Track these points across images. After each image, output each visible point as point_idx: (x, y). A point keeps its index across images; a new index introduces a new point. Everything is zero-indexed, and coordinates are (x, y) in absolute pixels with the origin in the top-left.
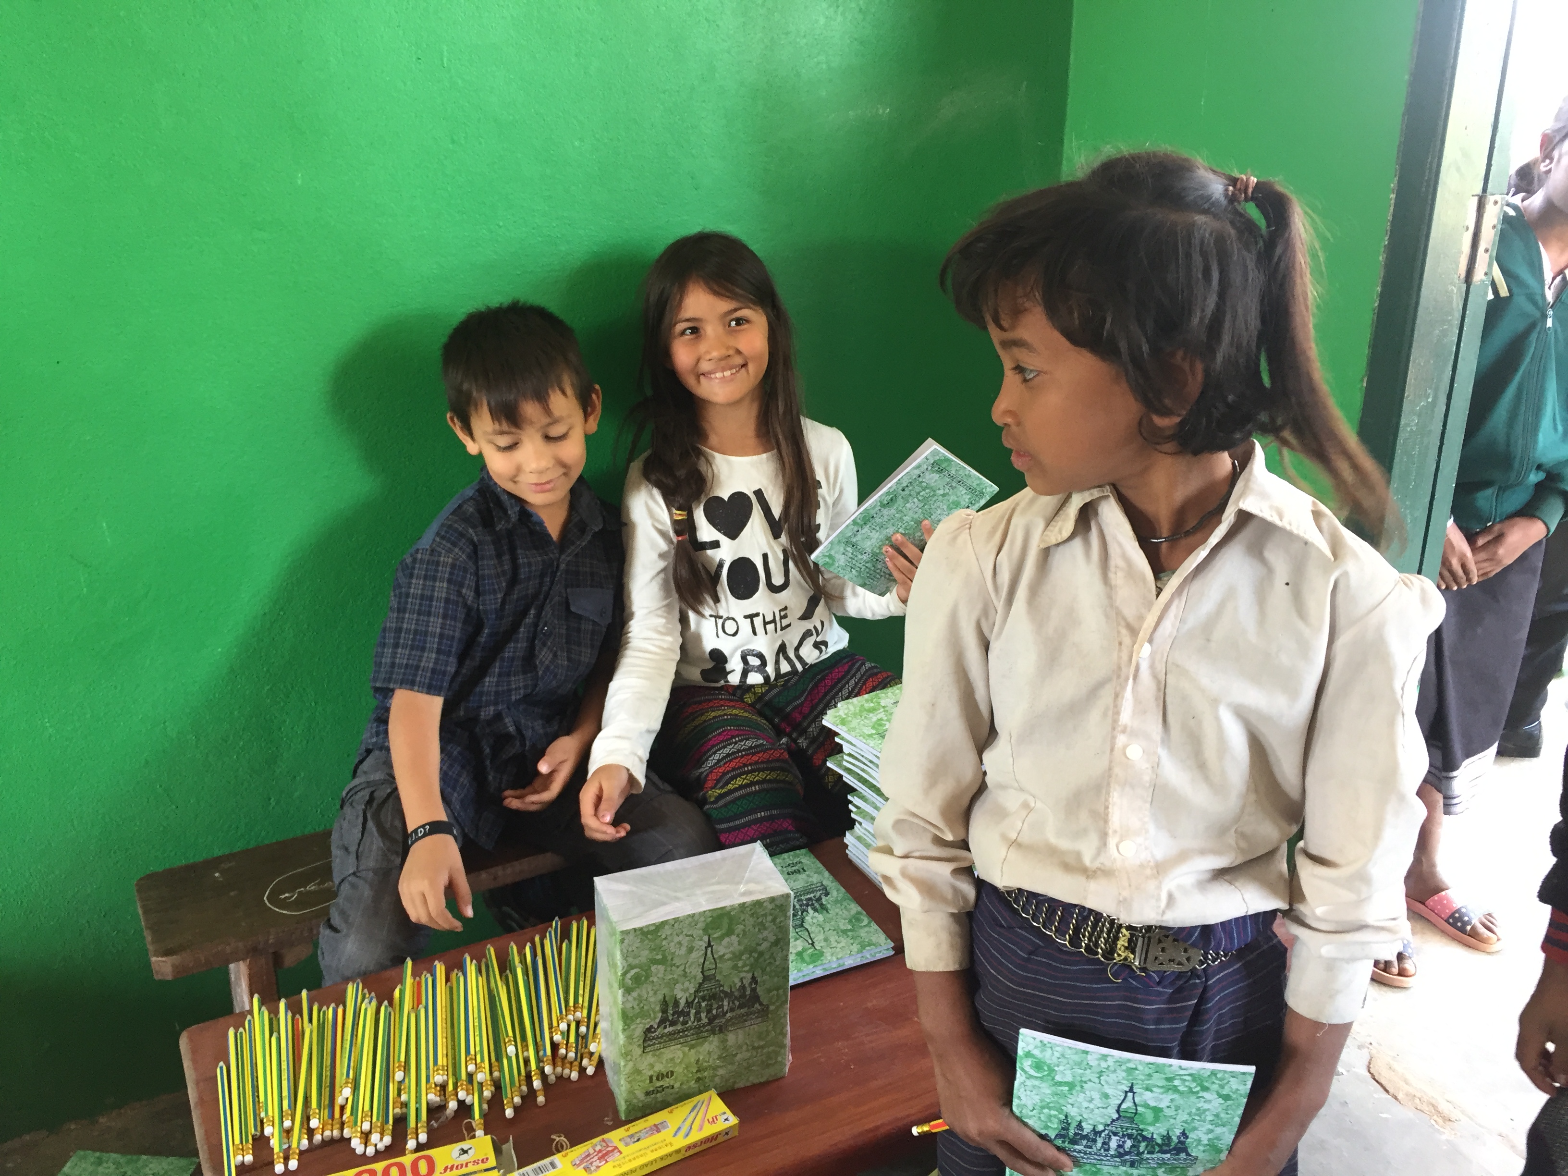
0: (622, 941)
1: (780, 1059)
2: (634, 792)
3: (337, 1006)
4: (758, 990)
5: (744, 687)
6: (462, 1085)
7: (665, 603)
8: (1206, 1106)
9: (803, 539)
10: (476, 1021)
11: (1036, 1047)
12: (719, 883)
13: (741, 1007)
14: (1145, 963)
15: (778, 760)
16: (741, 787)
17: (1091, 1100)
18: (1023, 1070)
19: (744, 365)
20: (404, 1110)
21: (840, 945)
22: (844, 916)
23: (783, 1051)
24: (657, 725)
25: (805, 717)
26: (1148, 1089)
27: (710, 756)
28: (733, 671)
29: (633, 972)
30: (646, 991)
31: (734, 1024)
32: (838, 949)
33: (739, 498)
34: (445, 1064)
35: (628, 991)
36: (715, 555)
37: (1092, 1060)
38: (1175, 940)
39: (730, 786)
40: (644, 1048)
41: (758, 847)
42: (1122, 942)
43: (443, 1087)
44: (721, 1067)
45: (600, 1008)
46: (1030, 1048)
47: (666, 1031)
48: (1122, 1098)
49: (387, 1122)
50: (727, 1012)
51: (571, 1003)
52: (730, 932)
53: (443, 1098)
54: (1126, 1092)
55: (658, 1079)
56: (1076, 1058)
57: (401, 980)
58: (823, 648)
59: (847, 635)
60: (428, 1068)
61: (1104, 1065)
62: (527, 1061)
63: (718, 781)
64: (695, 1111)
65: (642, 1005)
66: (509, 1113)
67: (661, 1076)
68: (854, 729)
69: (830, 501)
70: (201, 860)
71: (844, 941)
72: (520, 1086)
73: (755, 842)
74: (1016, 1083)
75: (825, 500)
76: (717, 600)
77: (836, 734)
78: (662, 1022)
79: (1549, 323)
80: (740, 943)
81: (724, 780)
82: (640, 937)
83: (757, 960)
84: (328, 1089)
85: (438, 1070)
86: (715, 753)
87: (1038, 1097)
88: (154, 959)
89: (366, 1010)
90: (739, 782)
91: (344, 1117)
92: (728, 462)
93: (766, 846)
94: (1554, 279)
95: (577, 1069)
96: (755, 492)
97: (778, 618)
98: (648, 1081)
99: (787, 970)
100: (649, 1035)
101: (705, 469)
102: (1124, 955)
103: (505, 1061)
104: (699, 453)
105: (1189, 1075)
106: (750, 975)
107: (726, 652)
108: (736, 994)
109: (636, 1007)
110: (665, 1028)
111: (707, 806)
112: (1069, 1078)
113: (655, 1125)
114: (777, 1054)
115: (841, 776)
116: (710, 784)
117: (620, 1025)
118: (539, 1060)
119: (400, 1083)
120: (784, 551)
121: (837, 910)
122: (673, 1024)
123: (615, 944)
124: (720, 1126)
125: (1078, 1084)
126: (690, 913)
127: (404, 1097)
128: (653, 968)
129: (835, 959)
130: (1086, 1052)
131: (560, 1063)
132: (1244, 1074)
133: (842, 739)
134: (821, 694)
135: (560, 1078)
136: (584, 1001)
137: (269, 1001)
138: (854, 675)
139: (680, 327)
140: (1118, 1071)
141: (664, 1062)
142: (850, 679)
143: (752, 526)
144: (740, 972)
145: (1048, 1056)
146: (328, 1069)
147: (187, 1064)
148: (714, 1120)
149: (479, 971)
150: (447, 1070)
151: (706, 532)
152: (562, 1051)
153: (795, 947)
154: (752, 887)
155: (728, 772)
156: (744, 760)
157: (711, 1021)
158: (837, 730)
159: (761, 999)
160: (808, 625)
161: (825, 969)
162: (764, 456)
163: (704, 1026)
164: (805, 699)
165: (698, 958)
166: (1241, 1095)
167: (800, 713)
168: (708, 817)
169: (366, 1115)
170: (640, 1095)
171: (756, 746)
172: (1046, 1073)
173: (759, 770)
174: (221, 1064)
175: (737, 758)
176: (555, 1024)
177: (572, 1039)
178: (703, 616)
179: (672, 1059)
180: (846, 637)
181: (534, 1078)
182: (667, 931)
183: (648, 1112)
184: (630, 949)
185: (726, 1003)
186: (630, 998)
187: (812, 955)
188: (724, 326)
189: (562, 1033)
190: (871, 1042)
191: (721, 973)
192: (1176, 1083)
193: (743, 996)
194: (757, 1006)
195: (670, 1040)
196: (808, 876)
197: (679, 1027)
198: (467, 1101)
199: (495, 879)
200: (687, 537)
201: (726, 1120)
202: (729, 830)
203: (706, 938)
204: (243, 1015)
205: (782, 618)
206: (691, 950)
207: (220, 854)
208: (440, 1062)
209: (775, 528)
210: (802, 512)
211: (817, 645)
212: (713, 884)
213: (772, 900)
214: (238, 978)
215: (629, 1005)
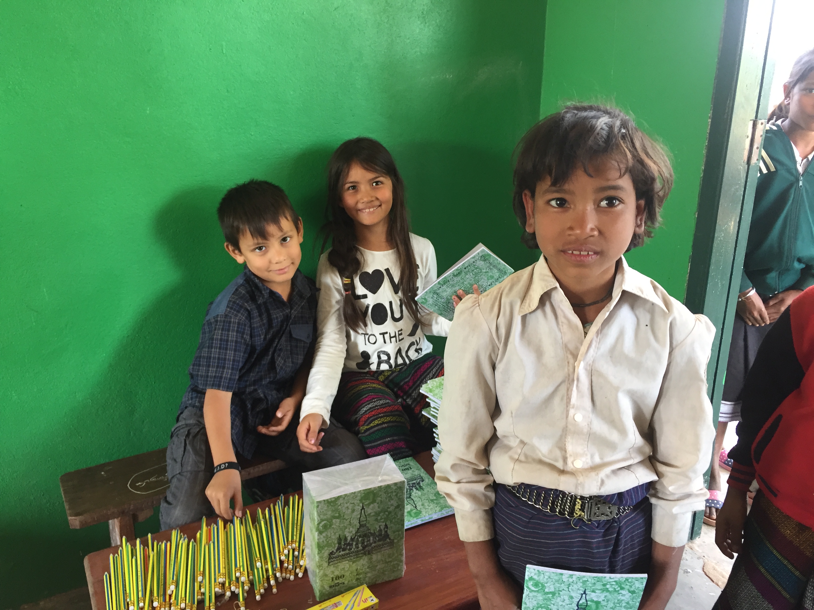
0: (318, 507)
1: (399, 568)
2: (323, 427)
3: (167, 542)
4: (388, 532)
5: (379, 373)
6: (233, 583)
7: (338, 327)
8: (623, 598)
9: (409, 294)
10: (240, 549)
11: (535, 574)
12: (368, 476)
13: (379, 540)
14: (590, 517)
15: (397, 411)
16: (378, 425)
17: (564, 601)
18: (528, 587)
19: (380, 206)
20: (203, 597)
21: (430, 508)
22: (432, 492)
23: (401, 564)
24: (335, 392)
25: (410, 388)
26: (593, 591)
27: (361, 409)
28: (373, 363)
29: (323, 523)
30: (330, 533)
31: (375, 550)
32: (429, 510)
33: (377, 273)
34: (224, 572)
35: (320, 533)
36: (365, 302)
37: (565, 578)
38: (604, 503)
39: (372, 425)
40: (329, 563)
41: (387, 457)
42: (578, 506)
43: (223, 584)
44: (369, 572)
45: (306, 542)
46: (532, 575)
47: (340, 554)
48: (580, 598)
49: (194, 603)
50: (372, 544)
51: (290, 539)
52: (374, 501)
53: (223, 590)
54: (582, 594)
55: (336, 579)
56: (557, 578)
57: (200, 528)
58: (420, 351)
59: (432, 346)
60: (215, 574)
61: (571, 580)
62: (267, 570)
63: (365, 422)
64: (356, 595)
65: (328, 540)
66: (258, 597)
67: (338, 578)
68: (436, 394)
69: (424, 275)
70: (94, 465)
71: (432, 505)
72: (264, 583)
73: (387, 454)
74: (524, 596)
75: (421, 274)
76: (366, 325)
77: (427, 397)
78: (338, 549)
79: (801, 183)
80: (379, 507)
81: (369, 421)
82: (327, 504)
83: (387, 516)
84: (162, 586)
85: (220, 575)
86: (364, 407)
87: (536, 602)
88: (70, 518)
89: (182, 544)
90: (376, 422)
91: (171, 601)
92: (372, 254)
93: (392, 456)
94: (802, 160)
95: (294, 574)
96: (385, 270)
97: (397, 335)
98: (331, 580)
99: (403, 521)
100: (332, 556)
101: (360, 258)
102: (579, 514)
103: (256, 570)
104: (357, 250)
105: (615, 582)
106: (384, 524)
107: (370, 353)
108: (377, 534)
109: (325, 541)
110: (340, 552)
111: (360, 435)
112: (552, 590)
113: (335, 603)
114: (398, 565)
115: (429, 419)
116: (361, 423)
117: (316, 551)
118: (273, 569)
119: (201, 582)
120: (400, 300)
121: (428, 489)
122: (344, 550)
123: (314, 508)
124: (369, 603)
125: (557, 592)
126: (353, 491)
127: (203, 590)
128: (334, 521)
129: (427, 515)
130: (562, 574)
131: (284, 571)
132: (642, 578)
133: (430, 399)
134: (418, 376)
135: (284, 579)
136: (296, 538)
137: (131, 540)
138: (436, 366)
139: (347, 186)
140: (578, 583)
141: (339, 570)
142: (434, 368)
143: (384, 286)
144: (379, 522)
145: (542, 579)
146: (163, 575)
147: (88, 573)
148: (366, 600)
149: (241, 523)
150: (225, 576)
151: (360, 290)
152: (286, 565)
153: (407, 508)
154: (385, 477)
155: (371, 417)
156: (379, 411)
157: (364, 548)
158: (428, 395)
159: (390, 537)
160: (413, 339)
161: (422, 520)
162: (390, 251)
163: (360, 551)
164: (410, 378)
165: (357, 515)
166: (640, 590)
167: (408, 386)
168: (360, 440)
169: (183, 600)
170: (327, 587)
171: (385, 404)
172: (540, 588)
173: (387, 416)
174: (106, 573)
175: (375, 410)
176: (281, 550)
177: (291, 558)
178: (358, 333)
179: (344, 569)
180: (431, 346)
181: (271, 579)
182: (341, 501)
183: (331, 597)
184: (322, 511)
185: (371, 539)
186: (322, 537)
187: (415, 513)
188: (370, 185)
189: (285, 555)
190: (447, 558)
191: (369, 523)
192: (608, 586)
193: (381, 535)
194: (388, 540)
195: (343, 559)
196: (413, 471)
197: (347, 552)
198: (236, 592)
199: (249, 474)
200: (350, 292)
201: (372, 600)
202: (372, 447)
203: (361, 505)
204: (117, 547)
205: (399, 335)
206: (353, 511)
207: (103, 462)
208: (221, 571)
209: (396, 288)
210: (410, 282)
211: (417, 350)
212: (365, 476)
213: (396, 484)
214: (114, 528)
215: (321, 541)
